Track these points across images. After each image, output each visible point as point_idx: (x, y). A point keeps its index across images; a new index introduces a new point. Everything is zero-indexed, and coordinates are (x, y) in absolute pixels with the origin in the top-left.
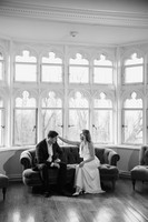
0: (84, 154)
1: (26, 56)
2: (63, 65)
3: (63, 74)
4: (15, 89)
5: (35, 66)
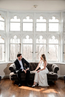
0: (41, 66)
1: (15, 19)
2: (33, 23)
3: (33, 27)
4: (10, 34)
5: (19, 24)
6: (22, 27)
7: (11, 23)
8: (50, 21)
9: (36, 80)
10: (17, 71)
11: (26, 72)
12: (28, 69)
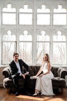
3: (33, 20)
5: (15, 15)
6: (18, 19)
7: (3, 14)
8: (55, 11)
9: (37, 87)
10: (13, 76)
11: (24, 77)
12: (28, 73)
